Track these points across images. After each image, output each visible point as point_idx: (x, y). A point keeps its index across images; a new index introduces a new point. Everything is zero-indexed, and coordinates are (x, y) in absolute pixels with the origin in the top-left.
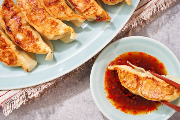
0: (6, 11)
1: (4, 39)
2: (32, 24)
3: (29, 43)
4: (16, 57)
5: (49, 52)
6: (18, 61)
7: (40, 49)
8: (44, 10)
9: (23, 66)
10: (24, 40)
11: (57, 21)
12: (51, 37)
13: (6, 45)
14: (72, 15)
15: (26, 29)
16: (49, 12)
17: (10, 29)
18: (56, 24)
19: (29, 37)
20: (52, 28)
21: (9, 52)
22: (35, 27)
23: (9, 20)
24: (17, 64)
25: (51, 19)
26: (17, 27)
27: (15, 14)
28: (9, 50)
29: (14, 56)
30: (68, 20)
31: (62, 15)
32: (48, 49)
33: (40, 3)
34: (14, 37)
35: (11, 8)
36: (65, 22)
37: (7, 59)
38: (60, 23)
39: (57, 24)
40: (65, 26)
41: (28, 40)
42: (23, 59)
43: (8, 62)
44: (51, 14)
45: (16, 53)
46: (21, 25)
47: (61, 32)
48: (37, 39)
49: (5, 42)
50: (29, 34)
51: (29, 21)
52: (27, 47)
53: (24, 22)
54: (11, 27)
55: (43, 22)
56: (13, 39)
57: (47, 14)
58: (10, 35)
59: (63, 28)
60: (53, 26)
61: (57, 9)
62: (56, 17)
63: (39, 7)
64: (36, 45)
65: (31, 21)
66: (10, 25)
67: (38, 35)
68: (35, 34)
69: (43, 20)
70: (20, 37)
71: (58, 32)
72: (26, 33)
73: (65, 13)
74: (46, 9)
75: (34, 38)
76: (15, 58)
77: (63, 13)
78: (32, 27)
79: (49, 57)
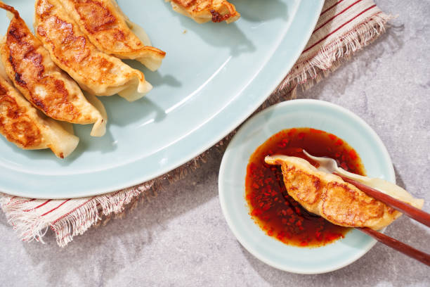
0: (13, 46)
1: (14, 99)
2: (63, 67)
3: (58, 104)
4: (39, 132)
5: (96, 120)
6: (43, 139)
7: (79, 115)
8: (86, 39)
9: (53, 148)
10: (49, 99)
11: (112, 59)
12: (101, 89)
13: (19, 109)
14: (138, 48)
15: (51, 78)
16: (96, 44)
17: (22, 78)
18: (108, 65)
19: (59, 91)
20: (102, 73)
21: (24, 122)
22: (71, 72)
23: (20, 61)
24: (42, 144)
25: (99, 57)
26: (35, 75)
27: (32, 51)
28: (25, 118)
29: (34, 129)
30: (132, 57)
31: (121, 48)
32: (95, 114)
33: (79, 27)
34: (31, 94)
35: (23, 39)
36: (126, 61)
37: (21, 137)
38: (118, 62)
39: (112, 65)
40: (126, 68)
41: (57, 98)
42: (52, 136)
43: (24, 141)
44: (100, 48)
45: (39, 125)
46: (43, 71)
47: (120, 80)
48: (75, 97)
49: (15, 103)
50: (59, 86)
51: (58, 62)
52: (55, 112)
53: (48, 63)
54: (23, 74)
55: (85, 63)
56: (29, 98)
57: (91, 48)
58: (22, 89)
59: (122, 72)
60: (105, 69)
61: (111, 38)
62: (110, 53)
63: (77, 34)
64: (73, 107)
65: (62, 61)
66: (22, 71)
67: (75, 89)
68: (69, 86)
69: (84, 59)
70: (41, 92)
71: (114, 81)
72: (53, 85)
73: (126, 45)
74: (90, 37)
75: (68, 94)
76: (36, 134)
77: (122, 44)
78: (64, 73)
79: (98, 129)
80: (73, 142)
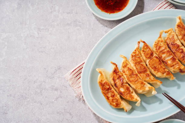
0: (115, 75)
1: (113, 91)
2: (129, 83)
3: (127, 94)
4: (120, 102)
5: (139, 100)
6: (121, 105)
7: (133, 98)
8: (137, 75)
9: (124, 108)
10: (124, 92)
11: (145, 82)
12: (140, 91)
13: (114, 94)
14: (154, 80)
15: (126, 86)
16: (140, 77)
17: (116, 85)
18: (144, 84)
19: (128, 90)
20: (141, 86)
21: (116, 99)
22: (131, 85)
23: (116, 80)
24: (121, 107)
25: (141, 81)
26: (121, 84)
27: (120, 77)
28: (116, 98)
29: (119, 101)
30: (151, 83)
32: (139, 99)
33: (135, 71)
34: (119, 90)
35: (118, 73)
37: (114, 104)
38: (146, 83)
39: (145, 84)
40: (149, 85)
41: (127, 92)
42: (124, 104)
43: (115, 105)
44: (141, 78)
45: (120, 100)
46: (123, 83)
47: (147, 89)
48: (132, 92)
49: (114, 93)
50: (128, 89)
52: (126, 97)
53: (125, 81)
54: (117, 83)
55: (136, 82)
56: (118, 91)
57: (139, 78)
58: (116, 88)
59: (147, 87)
60: (142, 85)
61: (145, 76)
62: (144, 80)
63: (134, 73)
64: (131, 96)
65: (129, 81)
66: (116, 83)
67: (132, 90)
69: (136, 81)
70: (122, 90)
71: (145, 89)
72: (126, 88)
73: (150, 78)
74: (138, 75)
75: (130, 91)
76: (119, 103)
77: (148, 78)
78: (129, 85)
79: (138, 104)
80: (130, 107)
